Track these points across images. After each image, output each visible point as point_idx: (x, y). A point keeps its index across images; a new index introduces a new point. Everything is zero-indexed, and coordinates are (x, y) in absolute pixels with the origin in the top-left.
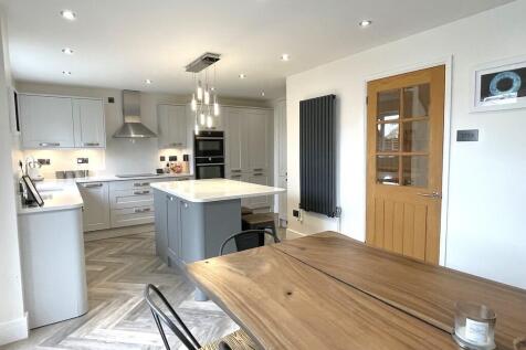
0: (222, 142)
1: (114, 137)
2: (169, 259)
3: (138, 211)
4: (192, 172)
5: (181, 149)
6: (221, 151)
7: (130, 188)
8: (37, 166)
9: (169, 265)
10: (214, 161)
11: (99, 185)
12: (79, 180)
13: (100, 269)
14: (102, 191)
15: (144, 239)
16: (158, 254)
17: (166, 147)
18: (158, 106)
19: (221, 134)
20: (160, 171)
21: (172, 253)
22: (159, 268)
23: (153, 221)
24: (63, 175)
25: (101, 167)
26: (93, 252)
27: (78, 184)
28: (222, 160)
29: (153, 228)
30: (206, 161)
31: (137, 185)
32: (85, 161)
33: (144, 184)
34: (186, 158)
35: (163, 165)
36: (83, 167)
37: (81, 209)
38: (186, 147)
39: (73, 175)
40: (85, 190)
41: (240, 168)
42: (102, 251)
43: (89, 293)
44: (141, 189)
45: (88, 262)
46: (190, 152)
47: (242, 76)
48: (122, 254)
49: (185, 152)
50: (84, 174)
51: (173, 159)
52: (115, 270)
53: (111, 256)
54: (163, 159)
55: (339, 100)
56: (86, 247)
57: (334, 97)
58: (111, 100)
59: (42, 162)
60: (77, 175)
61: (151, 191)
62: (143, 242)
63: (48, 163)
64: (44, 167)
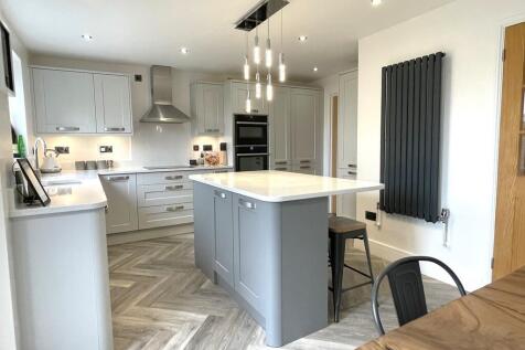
0: (265, 129)
1: (142, 121)
2: (216, 274)
3: (170, 210)
4: (231, 163)
5: (217, 137)
6: (264, 139)
7: (160, 182)
8: (54, 154)
9: (216, 283)
10: (256, 150)
11: (124, 177)
12: (102, 172)
13: (128, 286)
14: (128, 186)
15: (177, 243)
16: (198, 265)
17: (200, 134)
18: (191, 85)
19: (264, 118)
20: (193, 163)
21: (219, 265)
22: (203, 287)
23: (192, 221)
24: (83, 166)
25: (127, 156)
26: (118, 260)
27: (100, 176)
28: (265, 150)
29: (191, 229)
30: (248, 150)
31: (169, 178)
32: (109, 150)
33: (177, 178)
34: (223, 147)
35: (196, 156)
36: (107, 157)
37: (105, 210)
38: (223, 135)
39: (95, 166)
40: (109, 184)
41: (286, 159)
42: (129, 260)
43: (114, 323)
44: (174, 183)
45: (113, 274)
46: (229, 140)
47: (303, 39)
48: (152, 265)
49: (222, 140)
50: (107, 164)
51: (208, 148)
52: (146, 288)
53: (141, 266)
54: (196, 148)
55: (450, 59)
56: (109, 253)
57: (442, 55)
58: (138, 78)
59: (59, 150)
60: (100, 166)
61: (186, 186)
62: (177, 247)
63: (67, 151)
64: (62, 156)
